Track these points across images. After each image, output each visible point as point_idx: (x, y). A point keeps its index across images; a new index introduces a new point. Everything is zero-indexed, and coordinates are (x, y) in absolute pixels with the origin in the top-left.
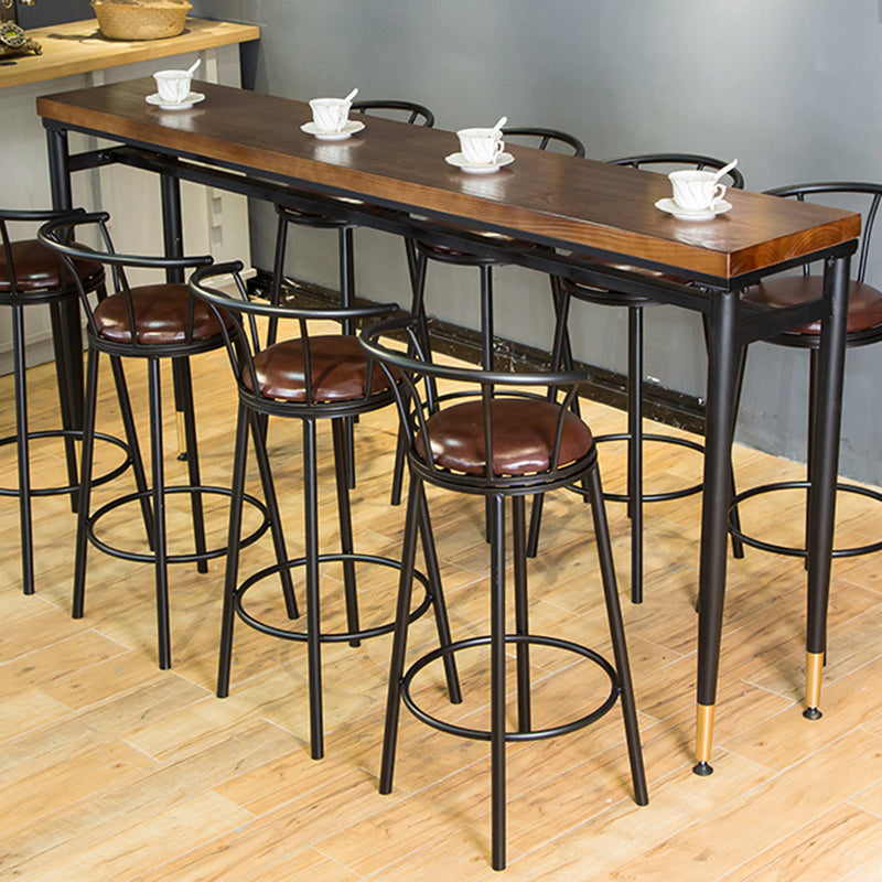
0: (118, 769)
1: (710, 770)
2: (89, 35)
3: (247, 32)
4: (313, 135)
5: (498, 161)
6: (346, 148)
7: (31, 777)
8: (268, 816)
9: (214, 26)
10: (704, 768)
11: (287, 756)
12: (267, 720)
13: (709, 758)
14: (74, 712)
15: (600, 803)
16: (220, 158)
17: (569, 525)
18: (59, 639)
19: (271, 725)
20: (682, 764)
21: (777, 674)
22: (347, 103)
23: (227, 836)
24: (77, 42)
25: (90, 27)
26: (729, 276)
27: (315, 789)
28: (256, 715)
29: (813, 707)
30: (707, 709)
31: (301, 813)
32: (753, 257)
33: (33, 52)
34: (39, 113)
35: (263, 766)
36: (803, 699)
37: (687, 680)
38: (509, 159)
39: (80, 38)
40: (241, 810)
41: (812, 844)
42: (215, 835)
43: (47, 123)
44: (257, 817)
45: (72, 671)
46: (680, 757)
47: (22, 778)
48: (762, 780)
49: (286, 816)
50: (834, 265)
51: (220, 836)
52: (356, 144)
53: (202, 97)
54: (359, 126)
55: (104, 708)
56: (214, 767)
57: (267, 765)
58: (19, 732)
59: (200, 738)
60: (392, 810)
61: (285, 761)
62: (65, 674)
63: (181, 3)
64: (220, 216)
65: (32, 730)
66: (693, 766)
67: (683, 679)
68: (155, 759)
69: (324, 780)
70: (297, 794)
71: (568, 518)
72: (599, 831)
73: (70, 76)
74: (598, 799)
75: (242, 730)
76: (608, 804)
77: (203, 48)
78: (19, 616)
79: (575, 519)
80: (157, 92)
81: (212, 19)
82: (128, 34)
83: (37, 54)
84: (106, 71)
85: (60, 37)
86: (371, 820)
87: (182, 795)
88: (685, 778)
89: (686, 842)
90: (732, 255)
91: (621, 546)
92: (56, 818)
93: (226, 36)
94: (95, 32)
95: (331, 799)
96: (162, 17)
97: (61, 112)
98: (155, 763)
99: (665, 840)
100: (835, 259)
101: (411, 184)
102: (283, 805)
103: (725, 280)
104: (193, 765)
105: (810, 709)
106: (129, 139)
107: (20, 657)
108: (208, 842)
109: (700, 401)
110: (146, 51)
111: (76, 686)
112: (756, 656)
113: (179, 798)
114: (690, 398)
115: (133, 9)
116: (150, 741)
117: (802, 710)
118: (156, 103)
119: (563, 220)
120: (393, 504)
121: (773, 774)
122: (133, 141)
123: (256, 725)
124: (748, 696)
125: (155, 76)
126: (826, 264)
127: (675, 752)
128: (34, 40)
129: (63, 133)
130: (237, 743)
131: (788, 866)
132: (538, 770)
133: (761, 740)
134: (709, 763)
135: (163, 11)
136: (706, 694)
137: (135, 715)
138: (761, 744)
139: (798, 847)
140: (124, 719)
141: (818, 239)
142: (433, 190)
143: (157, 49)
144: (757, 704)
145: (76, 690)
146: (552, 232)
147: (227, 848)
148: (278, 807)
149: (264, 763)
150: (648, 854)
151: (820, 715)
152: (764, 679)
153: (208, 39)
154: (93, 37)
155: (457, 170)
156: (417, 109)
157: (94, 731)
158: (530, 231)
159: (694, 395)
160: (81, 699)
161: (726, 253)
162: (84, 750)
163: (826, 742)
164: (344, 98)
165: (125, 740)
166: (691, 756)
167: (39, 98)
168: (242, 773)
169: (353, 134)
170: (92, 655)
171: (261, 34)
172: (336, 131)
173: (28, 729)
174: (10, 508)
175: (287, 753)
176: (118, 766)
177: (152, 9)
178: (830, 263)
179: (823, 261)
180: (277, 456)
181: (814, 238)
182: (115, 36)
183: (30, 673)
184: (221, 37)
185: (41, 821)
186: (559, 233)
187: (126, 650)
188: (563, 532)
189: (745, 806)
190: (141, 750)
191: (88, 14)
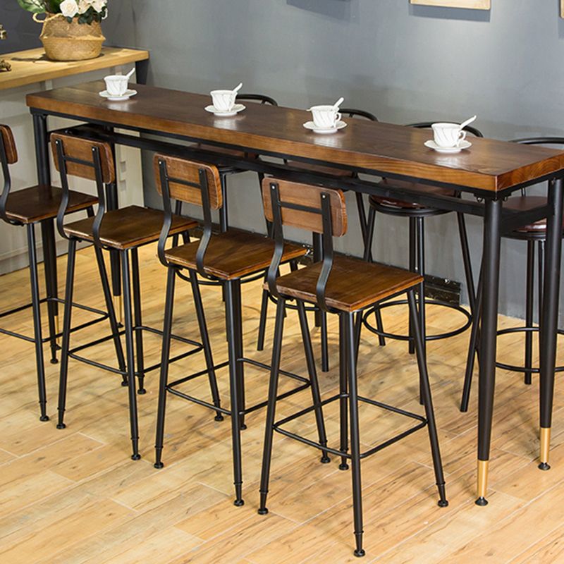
0: (110, 517)
1: (486, 503)
2: (38, 58)
3: (140, 55)
4: (213, 113)
5: (337, 126)
6: (234, 121)
7: (55, 524)
8: (212, 541)
9: (119, 51)
10: (482, 501)
11: (218, 504)
12: (201, 483)
13: (486, 494)
14: (76, 483)
15: (421, 525)
16: (155, 129)
17: (373, 359)
18: (57, 440)
19: (204, 486)
20: (468, 499)
21: (518, 444)
22: (235, 93)
23: (188, 554)
24: (31, 63)
25: (38, 53)
26: (496, 190)
27: (240, 523)
28: (194, 480)
29: (544, 463)
30: (484, 463)
31: (233, 538)
32: (510, 178)
33: (5, 69)
34: (28, 105)
35: (204, 511)
36: (538, 458)
37: (462, 450)
38: (344, 125)
39: (33, 60)
40: (194, 538)
41: (556, 543)
42: (181, 553)
43: (33, 111)
44: (206, 542)
45: (70, 458)
46: (466, 496)
47: (49, 525)
48: (519, 507)
49: (223, 541)
50: (555, 183)
51: (184, 554)
52: (240, 119)
53: (135, 92)
54: (242, 107)
55: (95, 480)
56: (172, 513)
57: (206, 510)
58: (43, 497)
59: (161, 495)
60: (290, 534)
61: (217, 507)
62: (65, 461)
63: (99, 37)
64: (125, 173)
65: (51, 495)
66: (475, 500)
67: (460, 449)
68: (134, 510)
69: (243, 519)
70: (229, 527)
71: (371, 355)
72: (423, 541)
73: (31, 84)
74: (419, 522)
75: (186, 490)
76: (425, 525)
77: (113, 65)
78: (29, 426)
79: (376, 355)
80: (106, 89)
81: (116, 47)
82: (64, 57)
83: (8, 70)
84: (54, 80)
85: (20, 60)
86: (278, 540)
87: (155, 530)
88: (471, 508)
89: (478, 545)
90: (498, 177)
91: (407, 371)
92: (76, 548)
93: (128, 57)
94: (41, 56)
95: (251, 529)
96: (87, 46)
97: (43, 104)
98: (134, 512)
99: (465, 544)
100: (556, 180)
101: (284, 141)
102: (221, 534)
103: (494, 192)
104: (158, 512)
105: (542, 463)
106: (90, 119)
107: (34, 451)
108: (177, 558)
109: (446, 281)
110: (79, 67)
111: (74, 468)
112: (503, 433)
113: (153, 533)
114: (439, 279)
115: (69, 40)
116: (127, 499)
117: (538, 465)
118: (107, 96)
119: (387, 159)
120: (258, 350)
121: (525, 503)
122: (94, 120)
123: (195, 486)
124: (502, 457)
125: (105, 79)
126: (550, 183)
127: (462, 493)
128: (6, 61)
129: (44, 117)
130: (184, 497)
131: (543, 557)
132: (378, 507)
133: (514, 483)
134: (485, 499)
135: (87, 41)
136: (483, 454)
137: (116, 483)
138: (515, 486)
139: (548, 545)
140: (109, 486)
141: (547, 167)
142: (299, 144)
143: (85, 66)
144: (509, 462)
145: (74, 470)
146: (380, 167)
147: (190, 561)
148: (217, 535)
149: (204, 509)
150: (456, 554)
151: (549, 468)
152: (511, 447)
153: (117, 59)
154: (41, 59)
155: (311, 132)
156: (265, 99)
157: (91, 494)
158: (365, 167)
159: (441, 277)
160: (79, 475)
161: (495, 176)
162: (86, 506)
163: (555, 483)
164: (233, 90)
165: (112, 499)
166: (474, 494)
167: (27, 95)
168: (191, 515)
169: (238, 113)
170: (81, 449)
171: (149, 55)
172: (228, 110)
173: (49, 494)
174: (11, 361)
175: (217, 503)
176: (110, 515)
177: (81, 40)
178: (552, 182)
179: (547, 182)
180: (180, 323)
181: (544, 166)
182: (57, 58)
183: (43, 460)
184: (124, 58)
185: (67, 550)
186: (384, 167)
187: (102, 444)
188: (370, 363)
189: (511, 523)
190: (124, 505)
191: (38, 44)
